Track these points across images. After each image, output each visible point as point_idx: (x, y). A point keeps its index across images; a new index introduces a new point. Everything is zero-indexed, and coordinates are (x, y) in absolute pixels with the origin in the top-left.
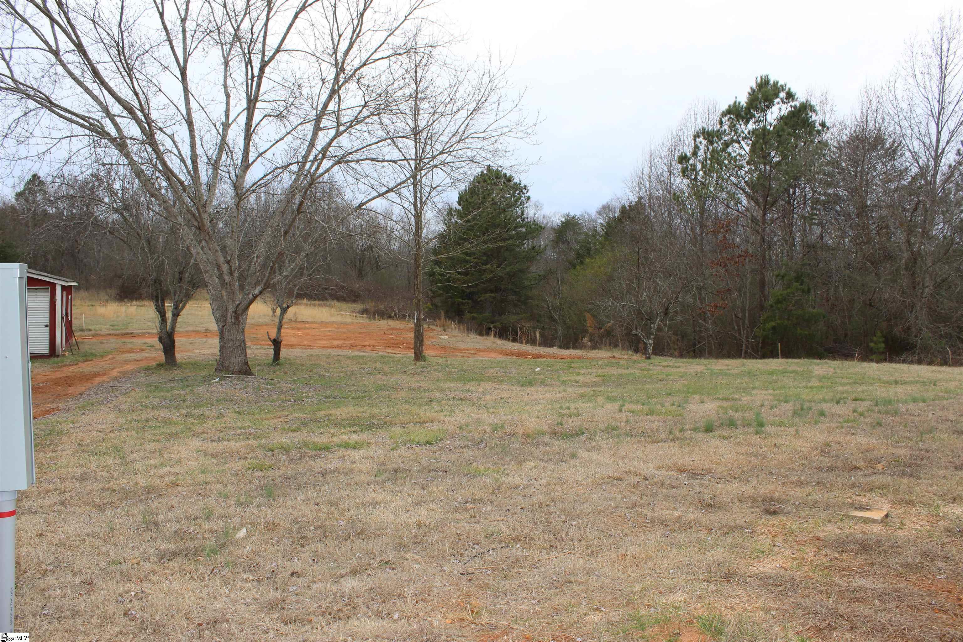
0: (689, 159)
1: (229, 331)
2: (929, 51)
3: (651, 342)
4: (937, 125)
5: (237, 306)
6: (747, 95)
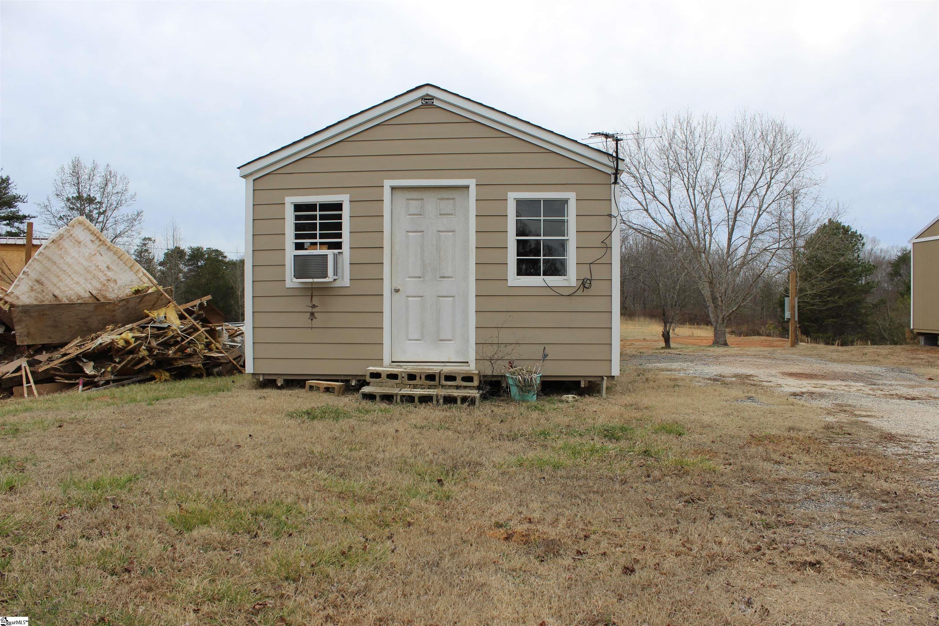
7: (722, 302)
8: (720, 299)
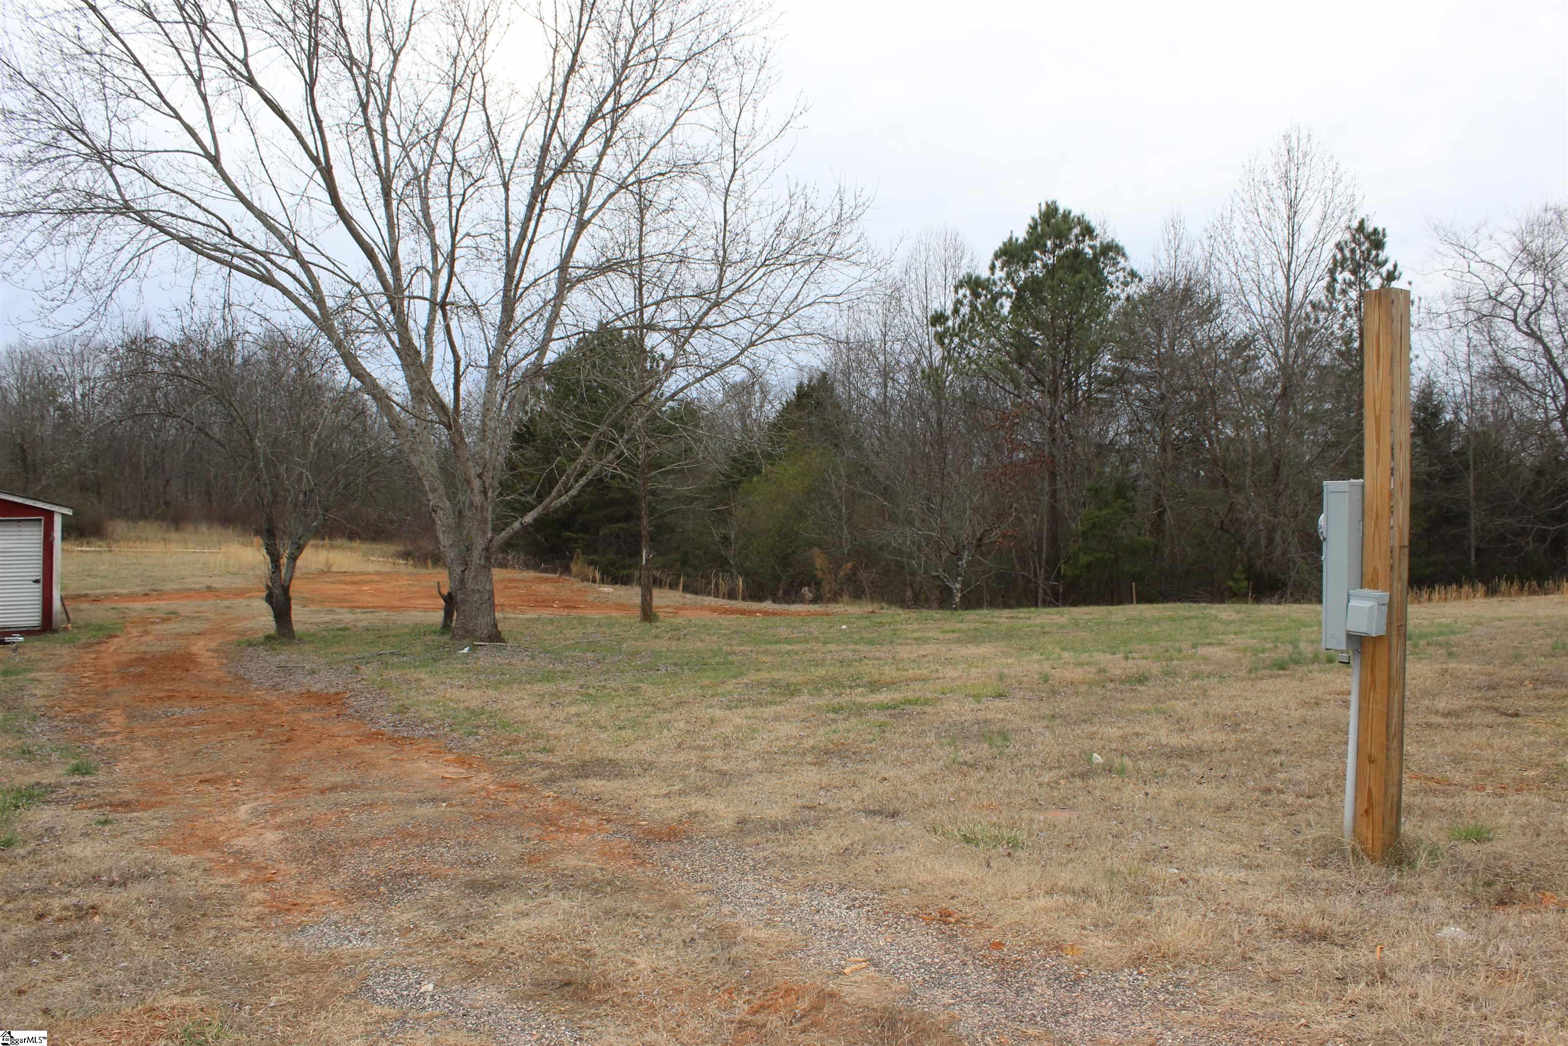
0: (947, 319)
1: (475, 578)
2: (1273, 178)
3: (958, 586)
4: (1288, 278)
5: (491, 541)
6: (1027, 227)
7: (485, 492)
8: (476, 484)
